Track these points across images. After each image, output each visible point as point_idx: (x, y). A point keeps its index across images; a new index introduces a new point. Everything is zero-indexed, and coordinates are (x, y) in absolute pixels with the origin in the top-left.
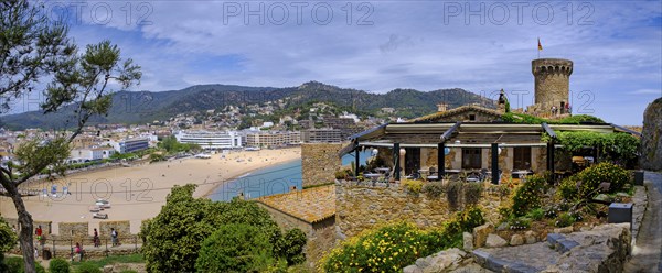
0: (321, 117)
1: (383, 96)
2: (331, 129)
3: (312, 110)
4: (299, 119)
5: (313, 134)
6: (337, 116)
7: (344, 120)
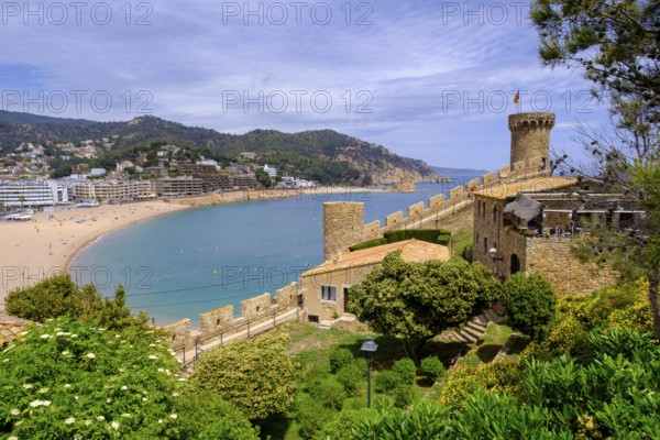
0: (174, 163)
1: (240, 137)
2: (191, 178)
3: (160, 154)
4: (145, 165)
5: (168, 185)
6: (193, 162)
7: (204, 167)
